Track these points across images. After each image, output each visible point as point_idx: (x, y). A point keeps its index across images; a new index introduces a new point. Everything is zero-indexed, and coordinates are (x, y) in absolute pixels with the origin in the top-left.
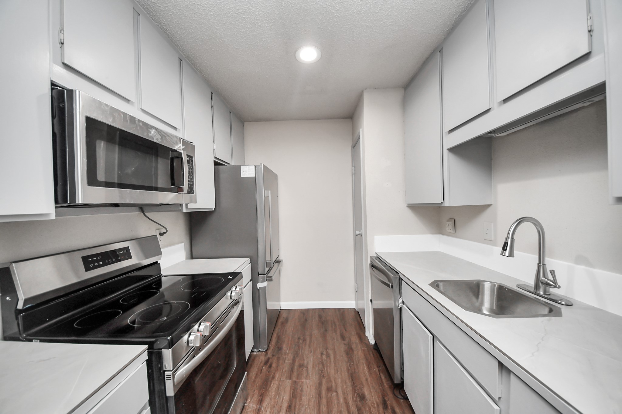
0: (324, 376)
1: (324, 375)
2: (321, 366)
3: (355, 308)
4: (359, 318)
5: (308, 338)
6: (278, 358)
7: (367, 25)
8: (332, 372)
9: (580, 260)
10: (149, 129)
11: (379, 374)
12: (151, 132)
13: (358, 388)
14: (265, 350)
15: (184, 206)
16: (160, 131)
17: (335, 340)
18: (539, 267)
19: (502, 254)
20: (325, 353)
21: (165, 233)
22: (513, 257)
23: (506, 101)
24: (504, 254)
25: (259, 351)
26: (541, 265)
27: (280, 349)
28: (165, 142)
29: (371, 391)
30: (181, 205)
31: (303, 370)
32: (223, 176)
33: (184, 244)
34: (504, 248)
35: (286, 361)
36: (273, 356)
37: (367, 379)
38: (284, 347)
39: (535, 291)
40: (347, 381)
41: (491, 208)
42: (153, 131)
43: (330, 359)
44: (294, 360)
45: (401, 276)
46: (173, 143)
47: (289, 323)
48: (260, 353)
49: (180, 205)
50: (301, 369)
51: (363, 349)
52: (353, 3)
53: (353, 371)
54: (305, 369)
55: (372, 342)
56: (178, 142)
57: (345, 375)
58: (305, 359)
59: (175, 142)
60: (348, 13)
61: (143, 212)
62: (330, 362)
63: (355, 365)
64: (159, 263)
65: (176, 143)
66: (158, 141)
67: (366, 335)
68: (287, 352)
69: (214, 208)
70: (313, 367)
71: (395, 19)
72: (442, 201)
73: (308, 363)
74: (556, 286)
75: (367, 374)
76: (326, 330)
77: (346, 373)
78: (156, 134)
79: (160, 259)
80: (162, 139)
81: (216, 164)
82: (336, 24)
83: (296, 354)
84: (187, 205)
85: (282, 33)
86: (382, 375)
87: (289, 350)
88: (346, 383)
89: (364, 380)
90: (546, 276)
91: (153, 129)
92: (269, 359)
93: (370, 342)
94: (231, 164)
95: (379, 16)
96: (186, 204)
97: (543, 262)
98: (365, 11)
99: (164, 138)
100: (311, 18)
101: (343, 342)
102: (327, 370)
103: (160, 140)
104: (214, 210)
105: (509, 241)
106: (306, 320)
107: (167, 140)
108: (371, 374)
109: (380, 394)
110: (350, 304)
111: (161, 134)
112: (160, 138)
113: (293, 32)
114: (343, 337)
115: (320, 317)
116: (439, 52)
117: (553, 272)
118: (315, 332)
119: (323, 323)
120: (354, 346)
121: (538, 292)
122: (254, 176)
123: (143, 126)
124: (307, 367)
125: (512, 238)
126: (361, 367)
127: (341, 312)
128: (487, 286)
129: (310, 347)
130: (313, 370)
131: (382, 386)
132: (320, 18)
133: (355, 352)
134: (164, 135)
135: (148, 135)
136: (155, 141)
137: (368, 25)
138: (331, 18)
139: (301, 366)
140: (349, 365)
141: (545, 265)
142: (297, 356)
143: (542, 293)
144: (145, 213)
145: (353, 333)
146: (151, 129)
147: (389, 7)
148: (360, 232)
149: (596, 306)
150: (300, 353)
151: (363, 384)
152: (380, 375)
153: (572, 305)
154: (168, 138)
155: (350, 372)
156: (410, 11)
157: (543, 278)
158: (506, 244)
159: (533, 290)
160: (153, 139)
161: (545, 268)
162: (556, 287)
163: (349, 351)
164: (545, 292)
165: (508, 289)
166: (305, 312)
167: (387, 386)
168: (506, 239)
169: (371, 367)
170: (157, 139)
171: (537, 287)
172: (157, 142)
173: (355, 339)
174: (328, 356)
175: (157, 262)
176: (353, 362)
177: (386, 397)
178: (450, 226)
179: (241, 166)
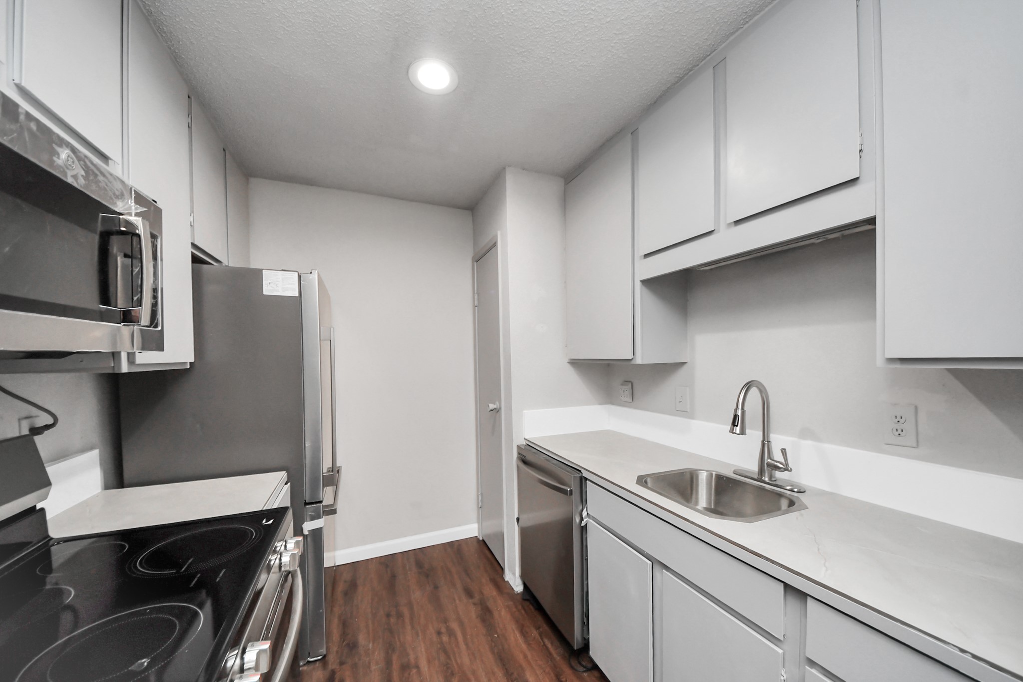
0: (453, 674)
1: (452, 671)
2: (443, 658)
3: (477, 537)
4: (487, 552)
5: (406, 612)
6: (355, 666)
7: (548, 57)
8: (466, 660)
9: (806, 433)
10: (54, 146)
11: (542, 642)
12: (58, 155)
13: (515, 675)
14: (319, 658)
15: (124, 356)
16: (83, 157)
17: (457, 601)
18: (763, 445)
19: (732, 431)
20: (443, 630)
22: (746, 434)
23: (737, 222)
24: (734, 432)
25: (309, 662)
26: (766, 444)
27: (352, 647)
28: (94, 187)
29: (536, 674)
30: (116, 356)
31: (411, 673)
32: (211, 289)
33: (96, 452)
34: (734, 424)
35: (373, 667)
36: (342, 663)
37: (525, 657)
38: (362, 639)
39: (760, 477)
40: (496, 669)
41: (685, 366)
42: (64, 154)
43: (456, 639)
44: (388, 662)
45: (585, 474)
46: (114, 194)
47: (360, 589)
48: (311, 667)
49: (111, 355)
50: (406, 675)
51: (506, 604)
52: (538, 11)
53: (500, 647)
54: (414, 671)
55: (518, 588)
56: (126, 194)
57: (489, 658)
58: (411, 652)
59: (117, 193)
60: (525, 24)
62: (458, 642)
63: (500, 636)
64: (42, 510)
65: (121, 196)
66: (78, 183)
67: (506, 580)
68: (369, 649)
69: (190, 363)
70: (429, 662)
71: (590, 63)
72: (633, 357)
73: (417, 658)
74: (786, 469)
75: (524, 646)
76: (436, 587)
77: (490, 656)
78: (73, 162)
79: (46, 499)
80: (86, 178)
81: (195, 260)
82: (501, 38)
83: (390, 648)
84: (131, 355)
85: (396, 18)
86: (546, 641)
87: (373, 643)
88: (494, 673)
89: (520, 657)
90: (771, 456)
91: (64, 146)
92: (333, 673)
93: (515, 589)
94: (225, 262)
95: (569, 49)
96: (128, 354)
97: (768, 439)
98: (551, 33)
99: (91, 178)
100: (461, 9)
101: (470, 601)
102: (456, 661)
103: (82, 181)
104: (189, 367)
105: (739, 413)
106: (394, 576)
107: (100, 184)
108: (529, 645)
109: (552, 675)
110: (469, 530)
111: (86, 165)
112: (82, 176)
113: (418, 23)
114: (469, 593)
115: (419, 564)
116: (631, 133)
117: (784, 451)
118: (417, 595)
119: (427, 576)
120: (490, 604)
121: (763, 478)
122: (297, 294)
123: (38, 134)
124: (417, 667)
125: (743, 409)
126: (512, 638)
127: (455, 548)
128: (703, 477)
129: (413, 628)
130: (429, 668)
131: (551, 660)
132: (477, 15)
133: (496, 614)
134: (93, 172)
135: (52, 163)
136: (70, 180)
137: (548, 59)
138: (496, 22)
139: (405, 667)
140: (492, 640)
141: (770, 443)
142: (393, 650)
143: (767, 479)
145: (484, 581)
146: (60, 146)
147: (588, 39)
148: (495, 404)
149: (827, 489)
150: (398, 643)
151: (521, 666)
152: (544, 643)
153: (804, 492)
154: (101, 178)
155: (496, 651)
156: (614, 58)
157: (769, 460)
158: (736, 416)
159: (756, 477)
160: (66, 175)
161: (770, 446)
162: (788, 470)
163: (486, 614)
164: (771, 477)
165: (727, 478)
166: (388, 562)
167: (558, 658)
168: (736, 410)
169: (527, 633)
170: (75, 177)
171: (761, 471)
172: (75, 185)
173: (490, 591)
174: (451, 633)
175: (35, 506)
176: (497, 633)
177: (562, 677)
178: (627, 393)
179: (263, 271)
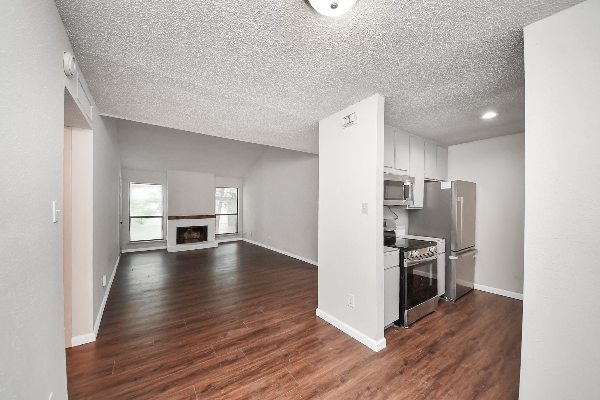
12: (399, 178)
14: (454, 300)
21: (397, 219)
25: (450, 299)
27: (465, 304)
30: (406, 206)
32: (429, 189)
33: (404, 226)
36: (459, 304)
48: (450, 301)
56: (408, 178)
59: (406, 179)
61: (389, 208)
68: (471, 307)
79: (395, 230)
84: (409, 206)
94: (436, 179)
104: (422, 208)
112: (402, 179)
122: (450, 188)
123: (396, 177)
136: (400, 181)
144: (391, 209)
146: (399, 176)
179: (442, 182)
